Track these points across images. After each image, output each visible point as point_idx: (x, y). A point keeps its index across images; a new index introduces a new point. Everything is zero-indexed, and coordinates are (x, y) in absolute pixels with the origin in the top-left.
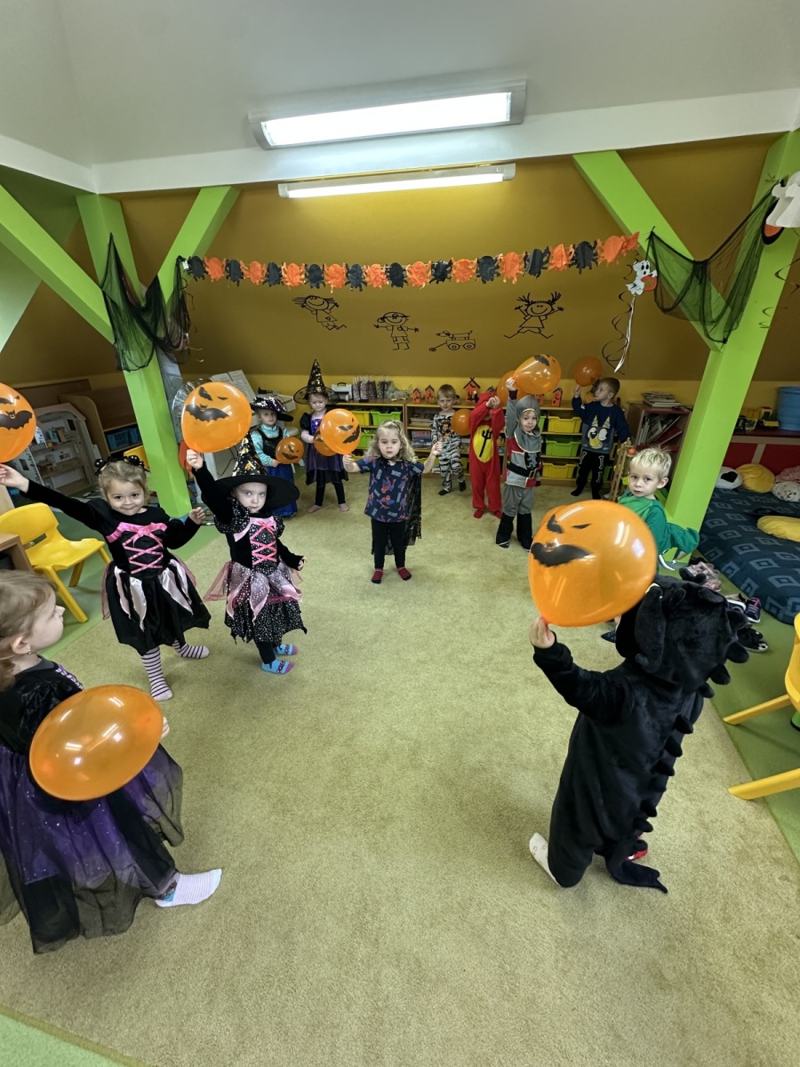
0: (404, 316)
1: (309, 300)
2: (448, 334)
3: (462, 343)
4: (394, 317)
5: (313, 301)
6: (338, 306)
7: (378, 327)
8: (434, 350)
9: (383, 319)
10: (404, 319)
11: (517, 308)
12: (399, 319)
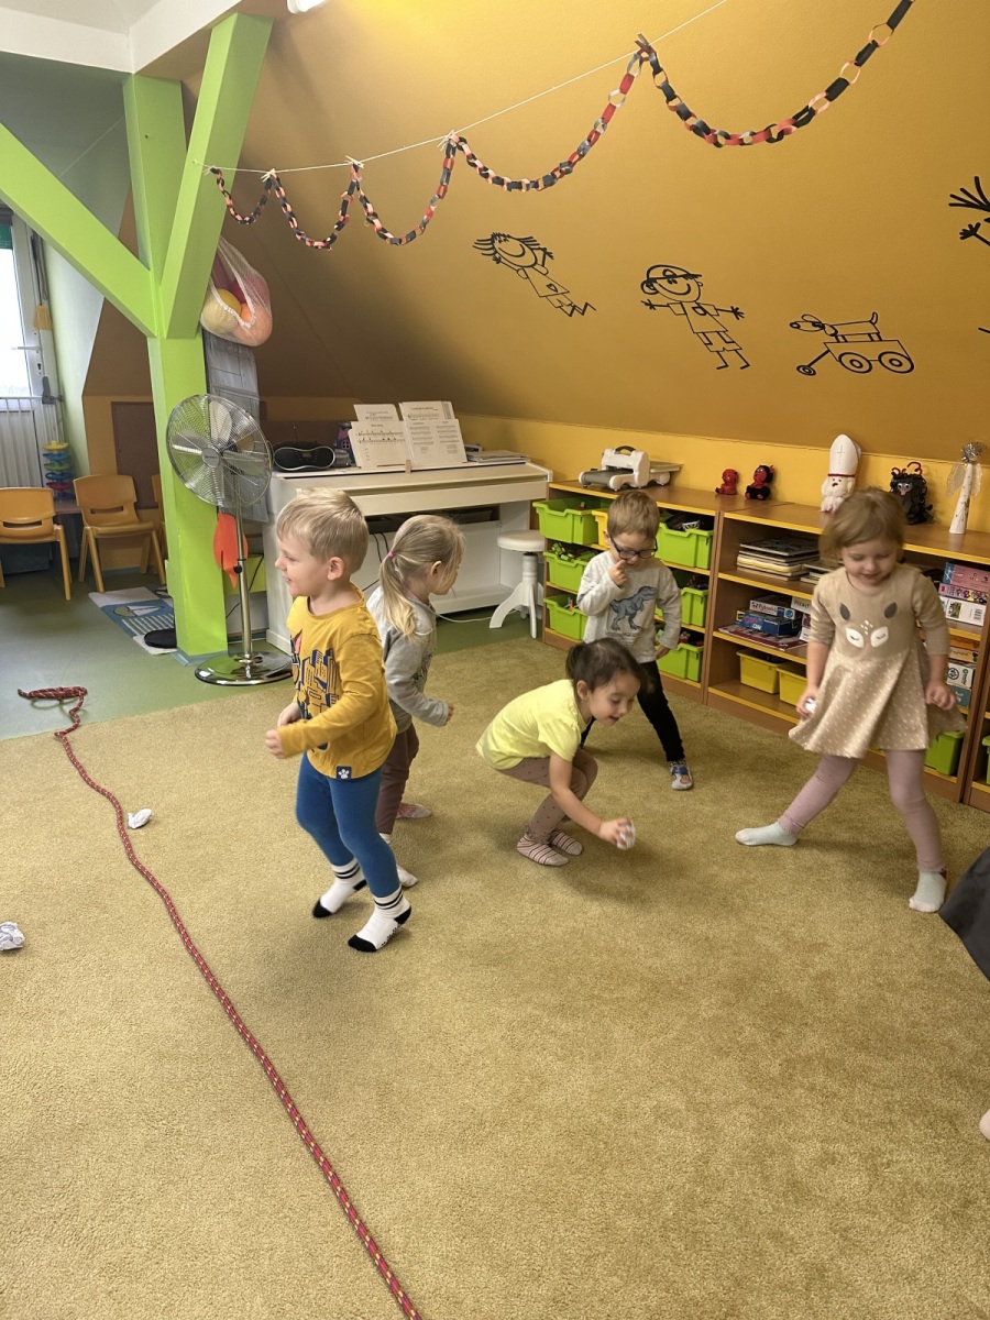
0: (688, 276)
1: (497, 244)
2: (822, 327)
3: (871, 351)
4: (672, 279)
5: (504, 245)
6: (552, 257)
7: (652, 307)
8: (808, 370)
9: (650, 282)
10: (691, 282)
11: (965, 235)
12: (681, 285)
